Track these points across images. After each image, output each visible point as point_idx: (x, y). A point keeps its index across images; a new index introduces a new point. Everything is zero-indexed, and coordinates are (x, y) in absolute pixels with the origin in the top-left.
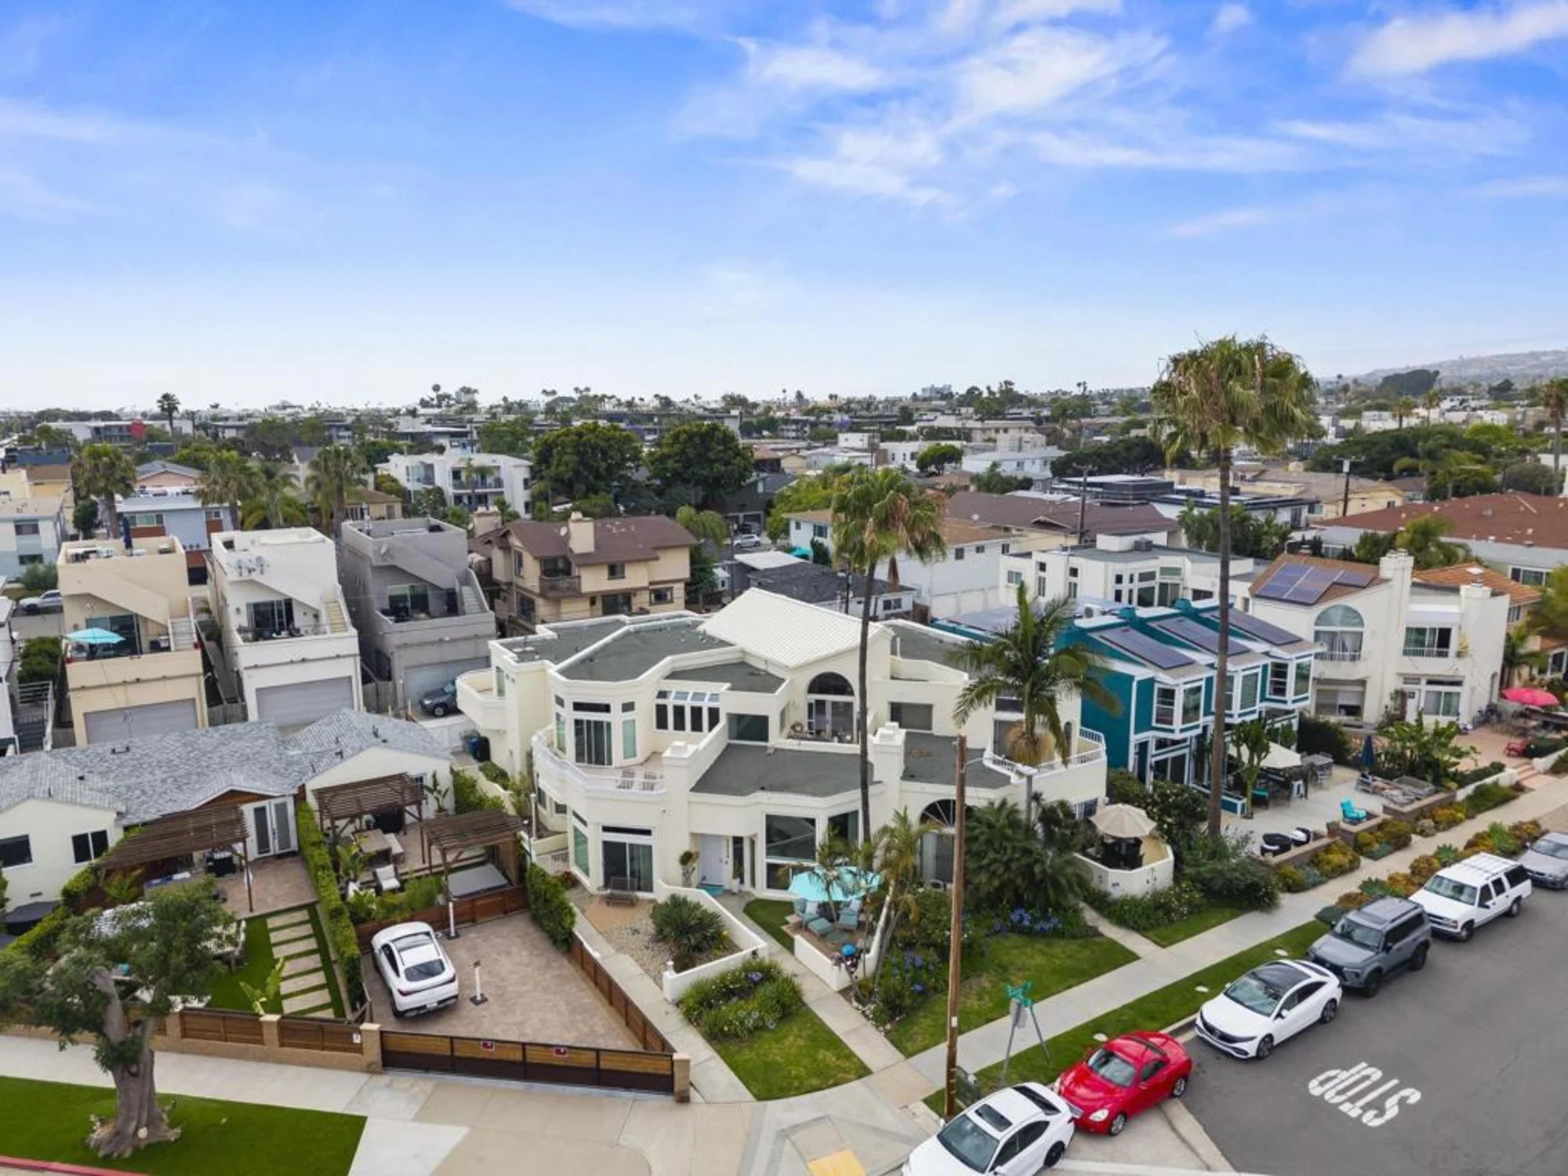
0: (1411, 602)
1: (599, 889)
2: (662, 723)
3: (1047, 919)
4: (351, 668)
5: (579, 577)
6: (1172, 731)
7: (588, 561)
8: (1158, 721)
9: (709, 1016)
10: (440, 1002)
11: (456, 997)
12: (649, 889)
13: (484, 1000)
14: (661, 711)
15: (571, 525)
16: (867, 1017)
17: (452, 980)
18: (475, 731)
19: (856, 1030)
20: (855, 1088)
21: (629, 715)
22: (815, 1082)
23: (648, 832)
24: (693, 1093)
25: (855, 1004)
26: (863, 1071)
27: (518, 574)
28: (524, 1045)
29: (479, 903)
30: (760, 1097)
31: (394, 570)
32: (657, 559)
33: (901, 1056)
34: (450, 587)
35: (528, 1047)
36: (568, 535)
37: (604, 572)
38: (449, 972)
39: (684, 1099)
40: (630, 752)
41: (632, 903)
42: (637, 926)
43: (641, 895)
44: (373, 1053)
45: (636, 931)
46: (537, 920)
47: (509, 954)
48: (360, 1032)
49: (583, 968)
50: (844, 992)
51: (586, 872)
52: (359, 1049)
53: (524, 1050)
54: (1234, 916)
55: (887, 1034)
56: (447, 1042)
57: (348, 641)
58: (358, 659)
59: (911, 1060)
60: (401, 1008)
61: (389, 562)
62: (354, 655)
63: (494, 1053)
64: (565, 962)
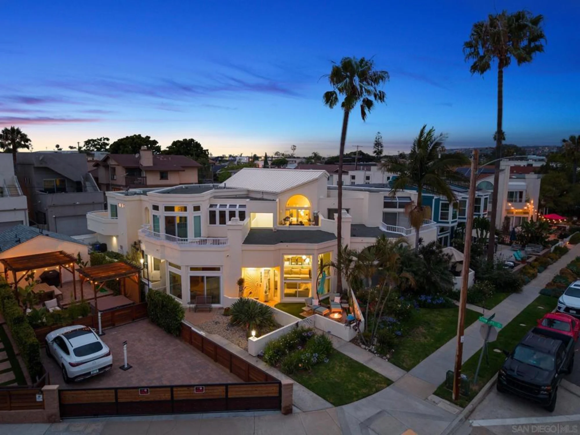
0: (510, 181)
1: (188, 303)
2: (212, 221)
3: (438, 299)
4: (23, 216)
5: (146, 177)
6: (448, 223)
7: (149, 170)
8: (441, 219)
9: (286, 359)
10: (100, 370)
11: (111, 365)
12: (219, 302)
13: (130, 367)
14: (212, 215)
15: (141, 152)
16: (373, 352)
17: (107, 355)
18: (98, 242)
19: (371, 360)
20: (388, 390)
21: (197, 213)
22: (364, 391)
23: (218, 269)
24: (294, 408)
25: (363, 346)
26: (388, 382)
27: (113, 179)
28: (172, 387)
29: (117, 314)
30: (336, 404)
31: (47, 170)
33: (405, 372)
34: (78, 180)
35: (175, 389)
36: (140, 158)
37: (158, 177)
38: (105, 350)
39: (288, 411)
40: (198, 234)
41: (210, 310)
42: (217, 320)
43: (214, 306)
44: (53, 407)
45: (217, 323)
46: (155, 322)
47: (140, 340)
48: (42, 392)
49: (191, 343)
50: (354, 341)
51: (180, 296)
52: (41, 406)
53: (172, 391)
54: (507, 296)
55: (389, 360)
56: (112, 393)
57: (22, 201)
58: (27, 212)
59: (411, 372)
60: (70, 376)
61: (43, 165)
62: (25, 210)
63: (149, 396)
64: (178, 341)
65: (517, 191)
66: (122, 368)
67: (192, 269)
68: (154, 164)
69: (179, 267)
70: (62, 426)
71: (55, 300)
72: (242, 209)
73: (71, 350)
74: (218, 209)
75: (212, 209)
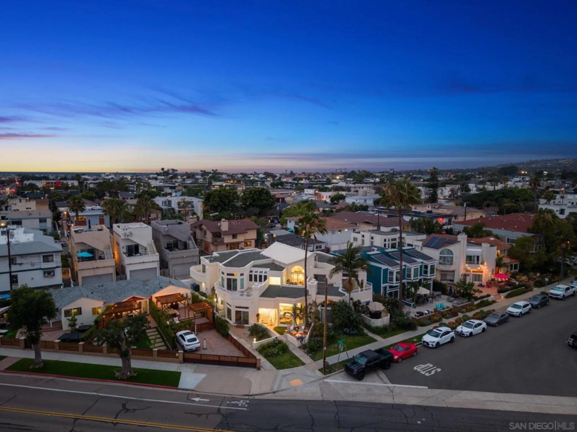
0: (467, 248)
1: (234, 323)
2: (251, 280)
3: (353, 331)
4: (157, 265)
5: (224, 238)
6: (393, 283)
7: (226, 233)
8: (389, 281)
9: (265, 351)
10: (196, 348)
11: (199, 347)
12: (248, 324)
13: (206, 349)
14: (251, 276)
15: (221, 222)
16: (305, 353)
17: (198, 343)
18: (195, 283)
19: (302, 356)
20: (301, 367)
21: (242, 277)
22: (291, 366)
23: (247, 308)
24: (261, 368)
25: (302, 350)
26: (303, 364)
27: (205, 237)
28: (219, 356)
29: (203, 326)
30: (278, 369)
31: (169, 236)
32: (247, 233)
33: (313, 361)
34: (185, 241)
35: (220, 357)
36: (221, 225)
37: (231, 237)
38: (198, 341)
39: (259, 369)
40: (242, 287)
41: (243, 327)
42: (245, 332)
43: (246, 325)
44: (181, 358)
45: (245, 334)
46: (218, 331)
47: (211, 339)
48: (178, 353)
49: (231, 342)
50: (300, 347)
51: (231, 319)
52: (178, 357)
53: (219, 358)
54: (405, 332)
55: (310, 356)
56: (199, 356)
57: (156, 257)
58: (159, 262)
59: (316, 362)
60: (186, 349)
61: (168, 233)
62: (158, 261)
63: (211, 358)
64: (226, 341)
65: (475, 255)
66: (204, 349)
67: (236, 307)
68: (229, 228)
69: (230, 306)
70: (184, 365)
71: (177, 318)
72: (265, 274)
73: (186, 340)
74: (253, 274)
75: (251, 273)
